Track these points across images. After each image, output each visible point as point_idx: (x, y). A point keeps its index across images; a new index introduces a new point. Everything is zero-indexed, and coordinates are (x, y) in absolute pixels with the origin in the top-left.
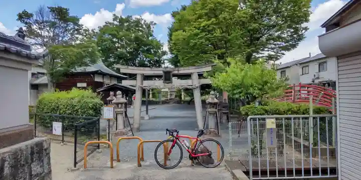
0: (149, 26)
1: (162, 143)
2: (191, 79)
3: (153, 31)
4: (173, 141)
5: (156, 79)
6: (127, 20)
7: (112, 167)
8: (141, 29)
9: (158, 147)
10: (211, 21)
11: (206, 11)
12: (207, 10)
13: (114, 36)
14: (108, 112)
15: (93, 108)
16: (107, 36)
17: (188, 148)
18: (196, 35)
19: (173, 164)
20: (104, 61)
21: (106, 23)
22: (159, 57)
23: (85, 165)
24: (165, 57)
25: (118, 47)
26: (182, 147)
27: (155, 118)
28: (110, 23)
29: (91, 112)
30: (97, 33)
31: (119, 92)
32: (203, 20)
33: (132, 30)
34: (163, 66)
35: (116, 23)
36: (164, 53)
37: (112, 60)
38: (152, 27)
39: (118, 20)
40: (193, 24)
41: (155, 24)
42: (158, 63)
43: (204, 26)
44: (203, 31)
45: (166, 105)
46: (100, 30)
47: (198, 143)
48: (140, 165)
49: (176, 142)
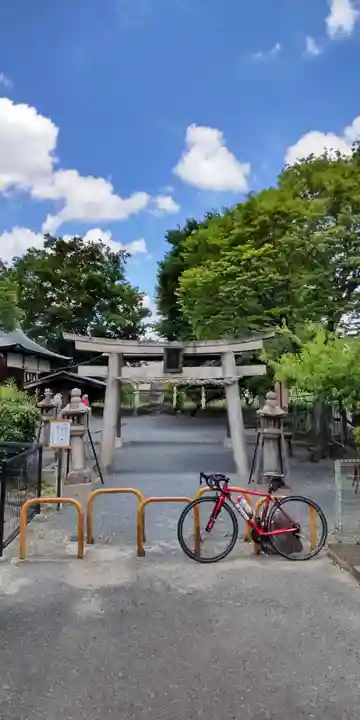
0: (117, 257)
1: (193, 504)
2: (220, 365)
3: (123, 269)
4: (216, 499)
5: (128, 363)
6: (72, 246)
7: (80, 557)
8: (99, 263)
9: (185, 513)
10: (263, 249)
11: (252, 230)
12: (255, 226)
13: (46, 277)
14: (59, 434)
15: (20, 423)
16: (31, 277)
17: (251, 516)
18: (232, 276)
19: (218, 552)
20: (25, 327)
21: (29, 250)
22: (136, 320)
23: (22, 550)
24: (145, 321)
25: (52, 299)
26: (236, 514)
27: (134, 444)
28: (38, 252)
29: (16, 431)
30: (10, 270)
31: (76, 391)
32: (247, 246)
33: (82, 266)
34: (142, 337)
35: (49, 251)
36: (145, 313)
37: (39, 323)
38: (122, 261)
39: (55, 246)
40: (224, 256)
41: (129, 255)
42: (131, 333)
43: (249, 260)
44: (247, 269)
45: (147, 418)
46: (15, 265)
47: (271, 504)
48: (141, 553)
49: (223, 501)
